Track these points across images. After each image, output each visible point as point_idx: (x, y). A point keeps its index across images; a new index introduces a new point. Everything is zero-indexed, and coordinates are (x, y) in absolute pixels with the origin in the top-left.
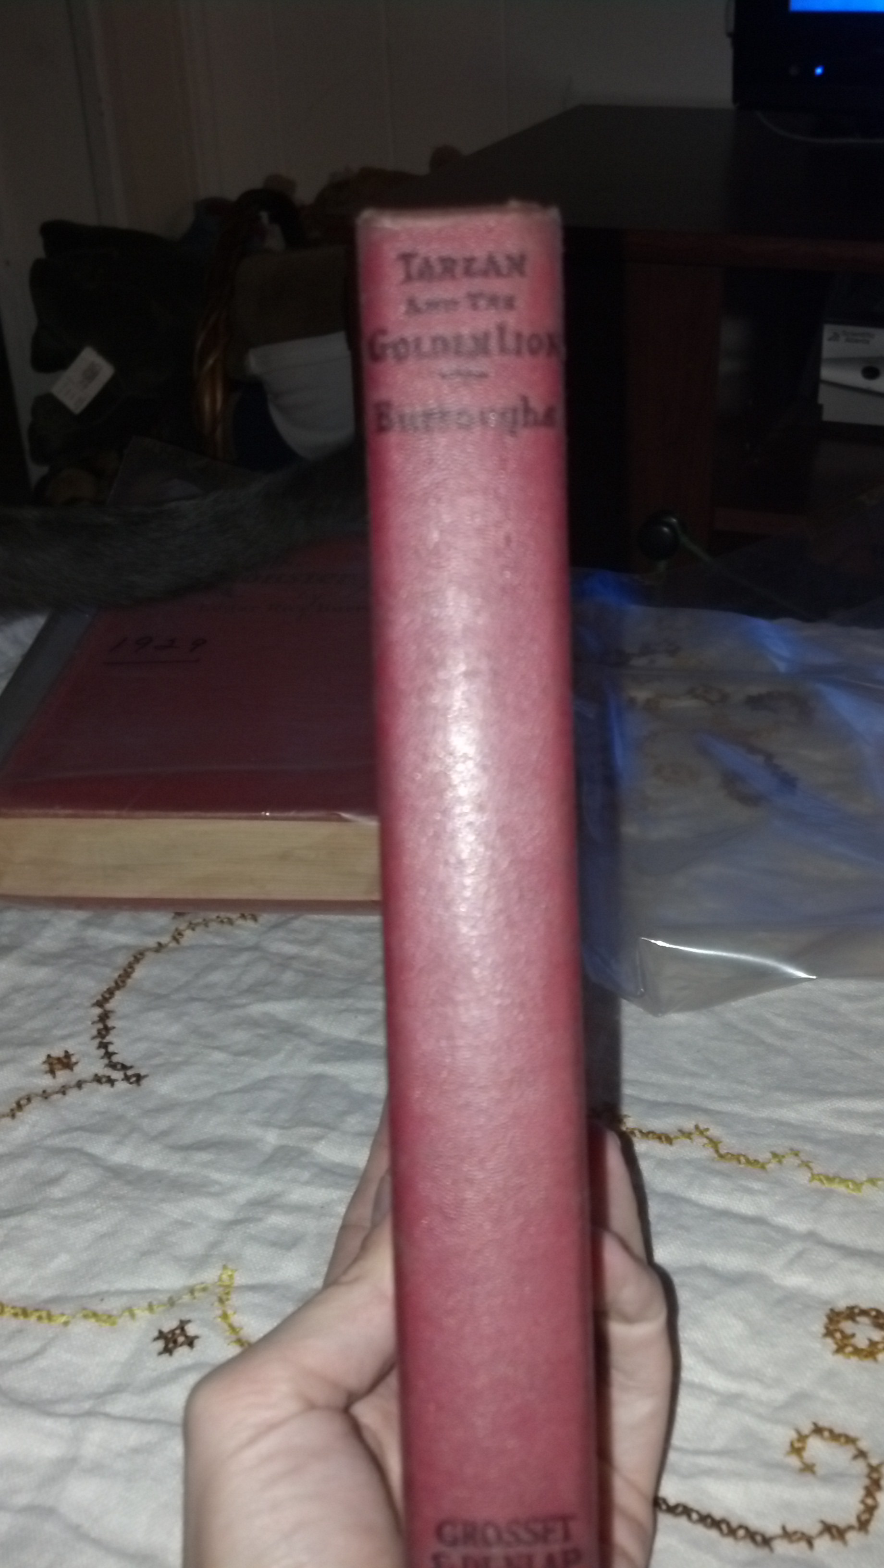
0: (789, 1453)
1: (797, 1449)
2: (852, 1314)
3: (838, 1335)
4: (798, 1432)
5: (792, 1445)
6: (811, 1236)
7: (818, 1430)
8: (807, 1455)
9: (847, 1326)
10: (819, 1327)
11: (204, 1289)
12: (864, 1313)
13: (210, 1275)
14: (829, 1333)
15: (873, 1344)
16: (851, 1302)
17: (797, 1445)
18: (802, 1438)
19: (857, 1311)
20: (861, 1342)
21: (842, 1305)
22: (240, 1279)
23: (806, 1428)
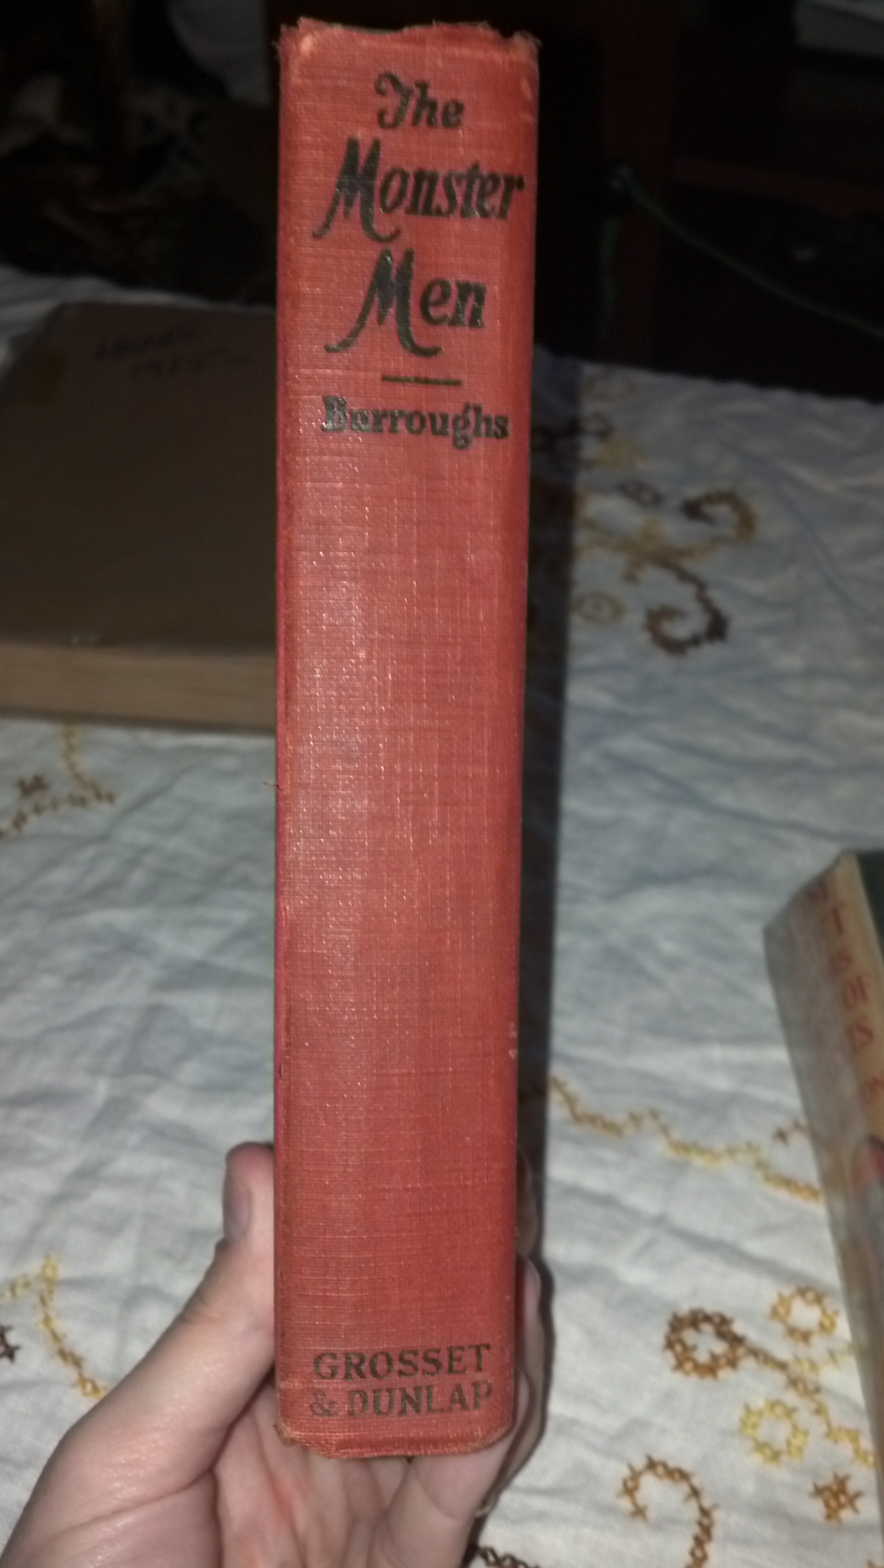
0: (619, 1496)
1: (630, 1489)
2: (696, 1319)
3: (679, 1348)
4: (631, 1468)
5: (625, 1484)
6: (660, 1221)
7: (652, 1465)
8: (641, 1497)
9: (689, 1336)
10: (658, 1337)
11: (27, 1285)
12: (708, 1318)
13: (33, 1267)
14: (669, 1345)
15: (714, 1358)
16: (695, 1304)
17: (630, 1484)
18: (635, 1476)
19: (700, 1316)
20: (702, 1356)
21: (684, 1309)
22: (63, 1272)
23: (640, 1463)
